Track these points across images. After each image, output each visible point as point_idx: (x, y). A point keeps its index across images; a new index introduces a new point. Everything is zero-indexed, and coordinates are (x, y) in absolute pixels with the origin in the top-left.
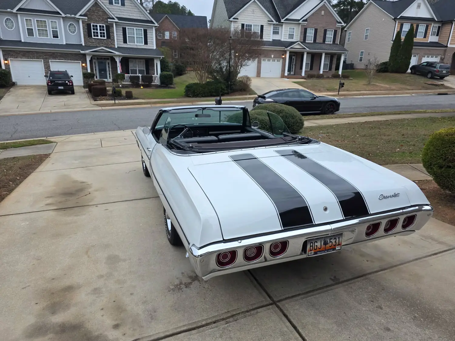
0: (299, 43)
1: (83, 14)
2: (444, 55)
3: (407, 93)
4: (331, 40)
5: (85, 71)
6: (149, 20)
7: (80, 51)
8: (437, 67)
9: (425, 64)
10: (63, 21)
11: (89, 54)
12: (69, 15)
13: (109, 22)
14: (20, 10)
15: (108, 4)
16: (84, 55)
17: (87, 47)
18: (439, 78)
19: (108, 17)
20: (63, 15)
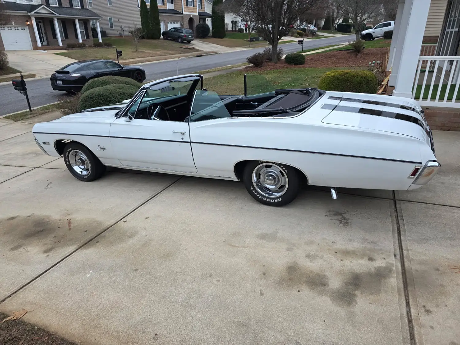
0: (43, 7)
2: (182, 21)
3: (175, 58)
4: (79, 5)
8: (184, 32)
9: (173, 30)
18: (186, 42)
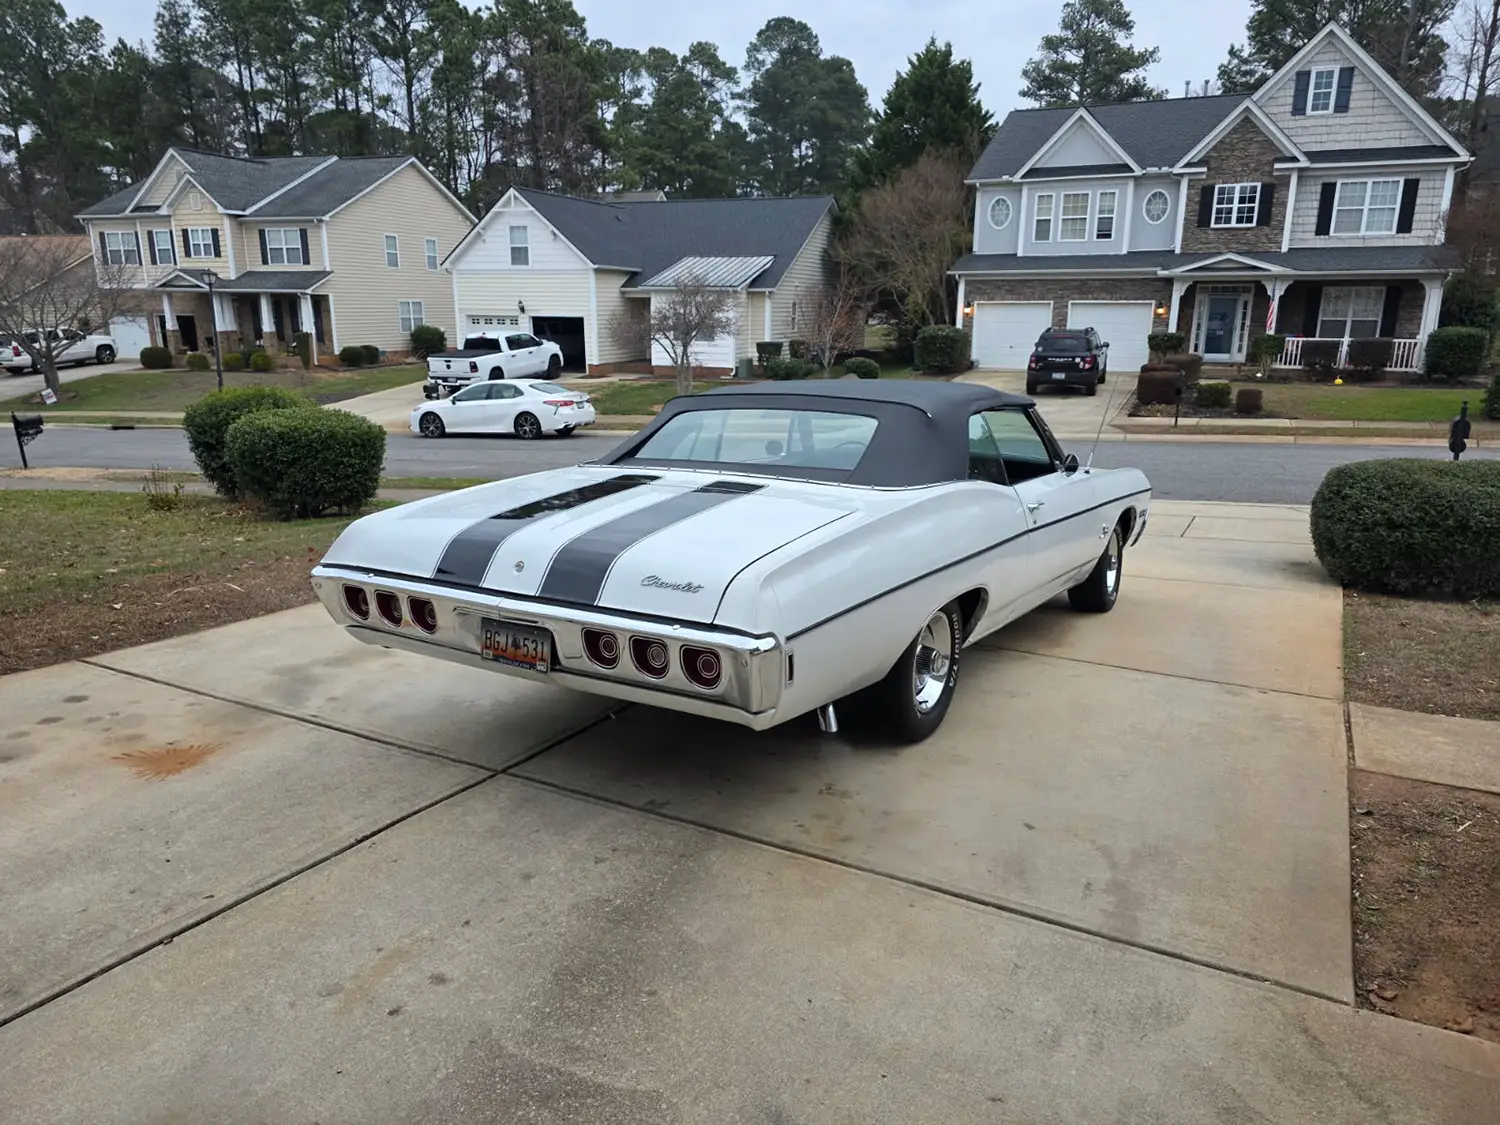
1: (1195, 160)
5: (1160, 329)
6: (1434, 146)
7: (1155, 273)
10: (1136, 186)
11: (1182, 279)
12: (1154, 170)
13: (1275, 174)
14: (1032, 173)
15: (1289, 115)
16: (1169, 282)
17: (1187, 256)
19: (1278, 155)
20: (1138, 172)
